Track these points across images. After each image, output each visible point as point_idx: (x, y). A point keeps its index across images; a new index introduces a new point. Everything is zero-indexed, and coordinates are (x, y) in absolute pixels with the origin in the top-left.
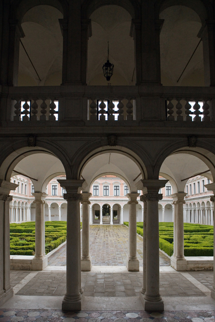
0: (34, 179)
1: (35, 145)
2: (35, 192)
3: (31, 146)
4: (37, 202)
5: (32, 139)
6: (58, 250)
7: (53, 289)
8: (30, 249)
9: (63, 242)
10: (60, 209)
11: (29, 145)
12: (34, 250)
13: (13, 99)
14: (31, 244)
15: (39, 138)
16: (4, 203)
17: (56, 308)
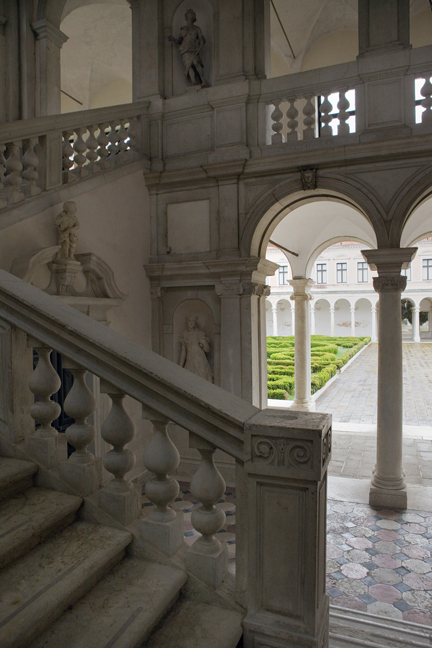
0: (293, 253)
1: (315, 187)
2: (295, 278)
3: (309, 188)
4: (298, 298)
5: (309, 175)
6: (325, 392)
7: (339, 464)
8: (278, 387)
9: (332, 376)
10: (353, 311)
11: (304, 187)
12: (286, 389)
13: (268, 103)
14: (277, 379)
15: (321, 172)
16: (259, 299)
17: (357, 501)
